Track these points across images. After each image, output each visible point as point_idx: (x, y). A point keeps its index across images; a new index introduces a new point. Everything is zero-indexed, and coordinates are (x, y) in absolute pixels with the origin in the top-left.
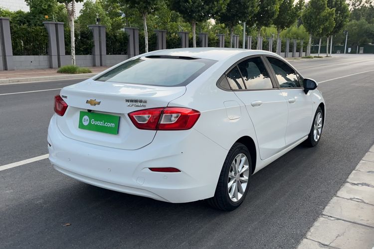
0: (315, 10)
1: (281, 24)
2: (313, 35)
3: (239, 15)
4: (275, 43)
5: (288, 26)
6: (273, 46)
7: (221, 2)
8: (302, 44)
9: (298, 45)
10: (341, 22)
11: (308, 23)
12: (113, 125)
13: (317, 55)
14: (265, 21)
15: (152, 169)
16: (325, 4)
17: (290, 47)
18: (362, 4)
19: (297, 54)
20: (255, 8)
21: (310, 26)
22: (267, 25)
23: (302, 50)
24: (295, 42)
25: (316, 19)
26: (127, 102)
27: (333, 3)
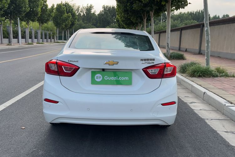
0: (59, 14)
1: (42, 21)
2: (59, 29)
3: (16, 12)
4: (36, 33)
5: (46, 22)
6: (35, 35)
7: (4, 1)
8: (51, 34)
9: (50, 34)
10: (73, 22)
11: (56, 21)
12: (127, 78)
13: (62, 41)
14: (32, 18)
15: (163, 105)
16: (64, 10)
17: (45, 36)
18: (79, 12)
19: (49, 40)
20: (27, 9)
21: (57, 23)
22: (33, 21)
23: (52, 38)
24: (48, 33)
25: (60, 19)
26: (142, 61)
27: (68, 10)
